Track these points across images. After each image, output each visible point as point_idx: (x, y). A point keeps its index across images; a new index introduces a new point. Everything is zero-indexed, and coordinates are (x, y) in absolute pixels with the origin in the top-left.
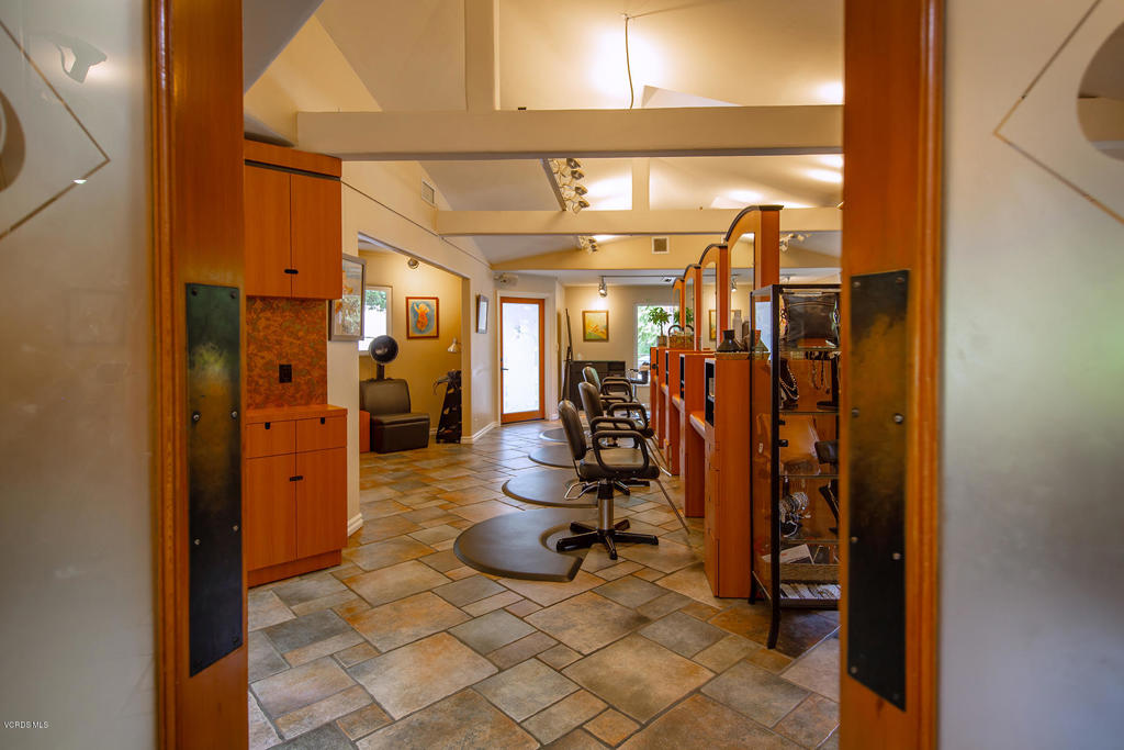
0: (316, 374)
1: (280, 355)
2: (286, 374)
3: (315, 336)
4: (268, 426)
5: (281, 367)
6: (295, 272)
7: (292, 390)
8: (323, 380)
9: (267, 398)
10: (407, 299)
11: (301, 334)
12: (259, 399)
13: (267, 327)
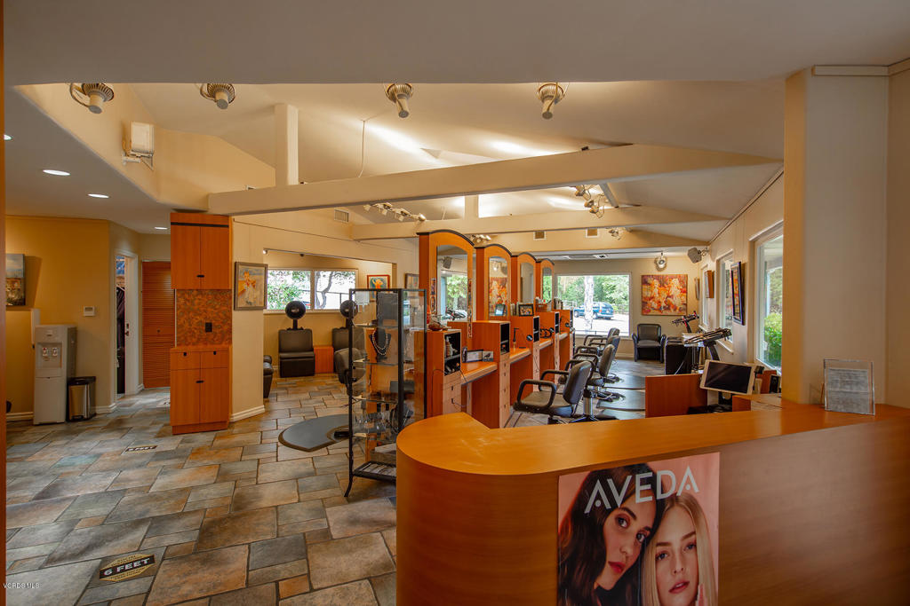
0: (226, 327)
1: (206, 318)
2: (209, 327)
3: (225, 308)
4: (185, 354)
5: (207, 324)
6: (203, 276)
7: (212, 336)
8: (230, 331)
9: (199, 339)
10: (368, 276)
11: (217, 307)
12: (194, 340)
13: (199, 304)
